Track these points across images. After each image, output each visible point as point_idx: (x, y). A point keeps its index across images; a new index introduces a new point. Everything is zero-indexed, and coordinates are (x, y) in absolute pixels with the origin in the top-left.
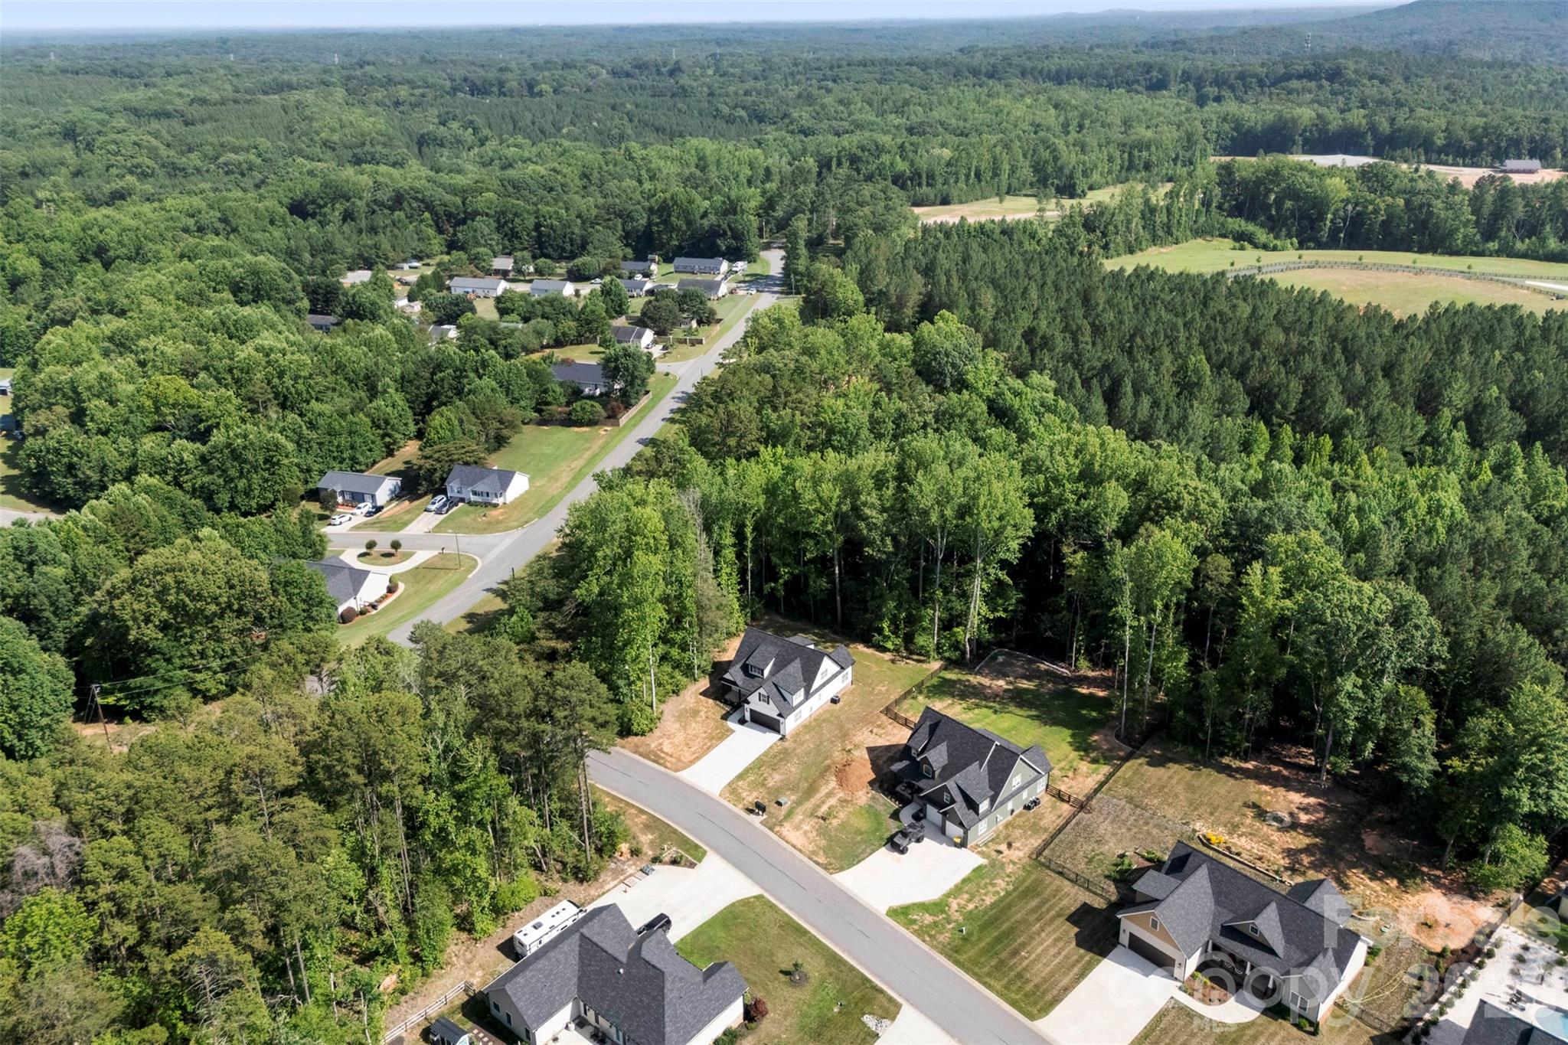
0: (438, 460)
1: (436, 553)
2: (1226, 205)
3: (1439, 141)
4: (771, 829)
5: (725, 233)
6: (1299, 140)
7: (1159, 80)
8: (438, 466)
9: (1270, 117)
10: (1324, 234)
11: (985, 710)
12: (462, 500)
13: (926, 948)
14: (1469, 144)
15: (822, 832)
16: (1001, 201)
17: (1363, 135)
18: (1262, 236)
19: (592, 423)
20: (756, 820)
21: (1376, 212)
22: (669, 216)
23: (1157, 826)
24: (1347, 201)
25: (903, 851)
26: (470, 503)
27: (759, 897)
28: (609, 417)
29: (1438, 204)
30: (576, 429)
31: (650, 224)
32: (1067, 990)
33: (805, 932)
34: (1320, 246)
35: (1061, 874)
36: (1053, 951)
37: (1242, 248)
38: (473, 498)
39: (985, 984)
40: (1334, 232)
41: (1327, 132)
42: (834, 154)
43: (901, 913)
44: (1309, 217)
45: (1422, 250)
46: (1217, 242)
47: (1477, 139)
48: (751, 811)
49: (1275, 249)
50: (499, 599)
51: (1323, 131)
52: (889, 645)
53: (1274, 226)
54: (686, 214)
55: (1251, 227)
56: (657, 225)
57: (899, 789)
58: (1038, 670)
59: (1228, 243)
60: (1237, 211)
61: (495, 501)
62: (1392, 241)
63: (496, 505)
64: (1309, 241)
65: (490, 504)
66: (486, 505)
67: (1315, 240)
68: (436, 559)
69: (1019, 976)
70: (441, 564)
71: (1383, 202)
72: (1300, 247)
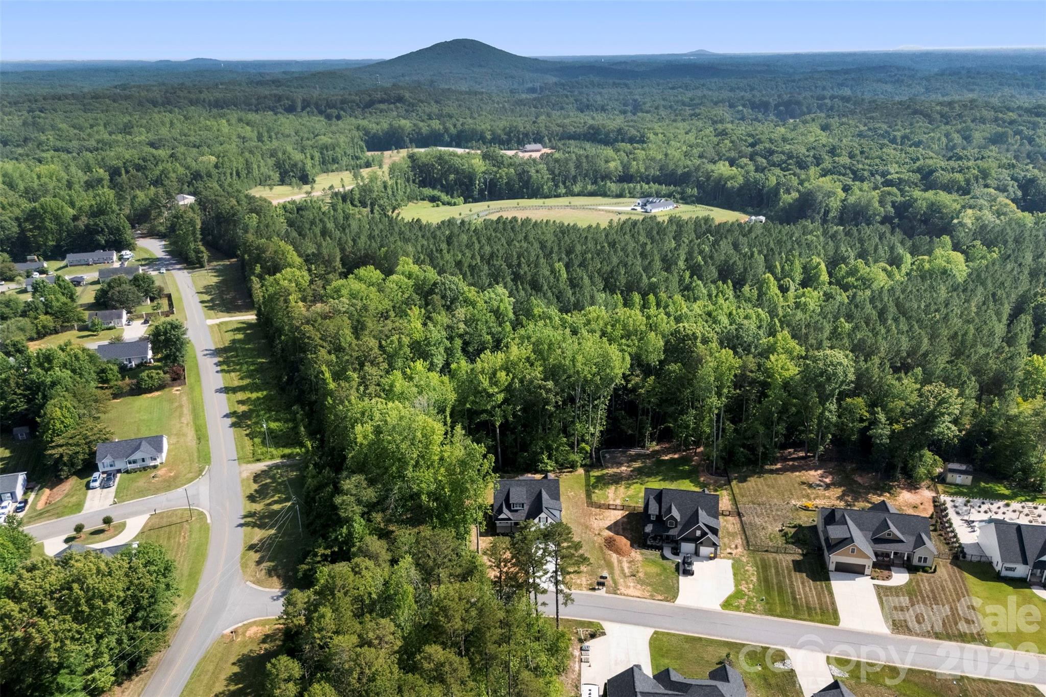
0: (78, 445)
1: (147, 516)
2: (417, 180)
3: (489, 136)
4: (616, 594)
5: (103, 230)
6: (407, 140)
7: (290, 106)
8: (78, 449)
9: (385, 126)
10: (476, 193)
11: (635, 485)
12: (119, 471)
13: (759, 616)
14: (504, 137)
15: (641, 582)
16: (271, 189)
17: (442, 135)
18: (445, 197)
19: (161, 387)
20: (602, 592)
21: (501, 177)
22: (43, 221)
23: (777, 510)
24: (484, 173)
25: (692, 574)
26: (127, 472)
27: (656, 633)
28: (174, 380)
29: (532, 172)
30: (149, 395)
31: (23, 231)
32: (833, 603)
33: (700, 639)
34: (476, 201)
35: (767, 551)
36: (807, 589)
37: (438, 206)
38: (130, 466)
39: (801, 619)
40: (481, 191)
41: (422, 134)
42: (121, 164)
43: (727, 604)
44: (464, 184)
45: (530, 197)
46: (421, 203)
47: (508, 134)
48: (594, 589)
49: (455, 204)
50: (256, 530)
51: (419, 133)
52: (549, 468)
53: (448, 190)
54: (57, 218)
55: (436, 193)
56: (30, 230)
57: (649, 543)
58: (631, 456)
59: (426, 203)
60: (423, 184)
61: (152, 464)
62: (513, 193)
63: (155, 467)
64: (469, 198)
65: (149, 467)
66: (145, 469)
67: (472, 197)
68: (156, 520)
69: (809, 608)
70: (164, 522)
71: (503, 171)
72: (465, 202)
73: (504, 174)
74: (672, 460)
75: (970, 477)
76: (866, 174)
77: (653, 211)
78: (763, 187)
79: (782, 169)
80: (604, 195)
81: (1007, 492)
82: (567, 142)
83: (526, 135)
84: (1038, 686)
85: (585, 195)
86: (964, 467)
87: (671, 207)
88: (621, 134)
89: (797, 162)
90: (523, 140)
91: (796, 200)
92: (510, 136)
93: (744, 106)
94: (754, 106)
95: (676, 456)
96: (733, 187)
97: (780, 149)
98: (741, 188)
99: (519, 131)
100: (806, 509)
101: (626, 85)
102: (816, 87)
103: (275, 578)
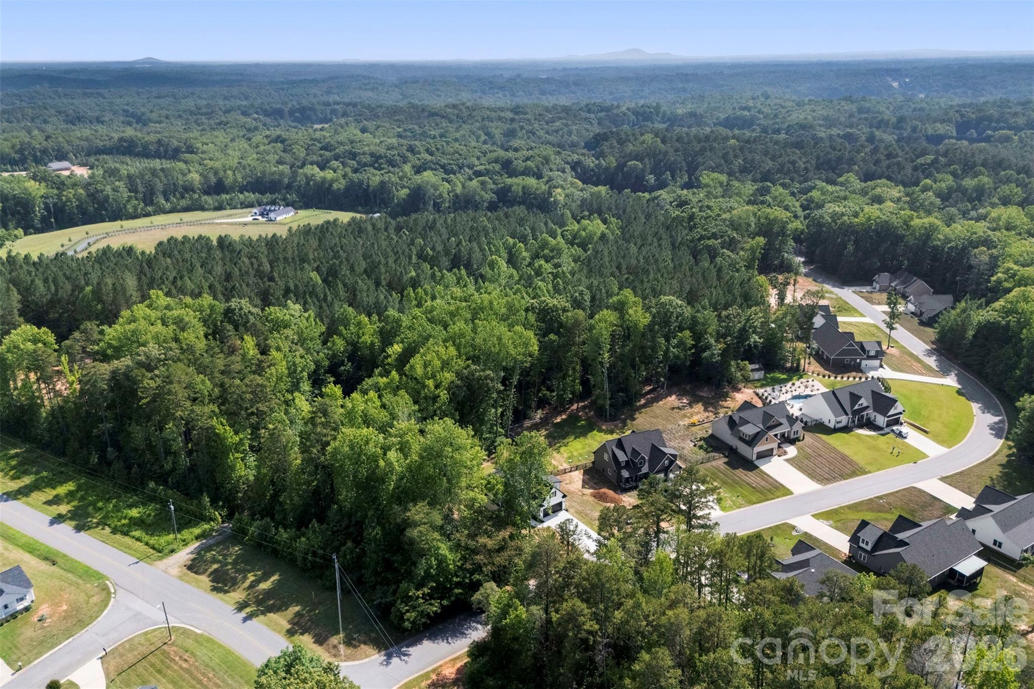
1: (96, 662)
10: (38, 222)
11: (562, 448)
13: (749, 508)
21: (68, 200)
23: (677, 432)
24: (43, 197)
29: (109, 190)
32: (776, 481)
34: (39, 230)
36: (753, 478)
39: (772, 499)
43: (723, 508)
44: (18, 212)
49: (16, 237)
50: (270, 615)
57: (625, 487)
58: (529, 427)
61: (20, 607)
62: (87, 218)
63: (27, 609)
64: (29, 228)
65: (21, 612)
66: (14, 616)
67: (33, 227)
68: (113, 663)
69: (768, 490)
70: (131, 658)
71: (70, 193)
72: (26, 234)
73: (71, 196)
74: (564, 421)
75: (763, 372)
76: (455, 168)
77: (278, 219)
78: (368, 186)
79: (375, 168)
80: (202, 209)
81: (784, 376)
82: (101, 157)
83: (44, 151)
84: (914, 485)
85: (179, 211)
86: (757, 366)
87: (292, 213)
88: (163, 146)
89: (387, 161)
90: (42, 159)
91: (409, 195)
92: (23, 155)
93: (257, 113)
94: (267, 114)
95: (564, 417)
96: (339, 189)
97: (361, 151)
98: (347, 189)
99: (33, 148)
100: (694, 425)
101: (98, 94)
102: (308, 95)
103: (362, 646)
